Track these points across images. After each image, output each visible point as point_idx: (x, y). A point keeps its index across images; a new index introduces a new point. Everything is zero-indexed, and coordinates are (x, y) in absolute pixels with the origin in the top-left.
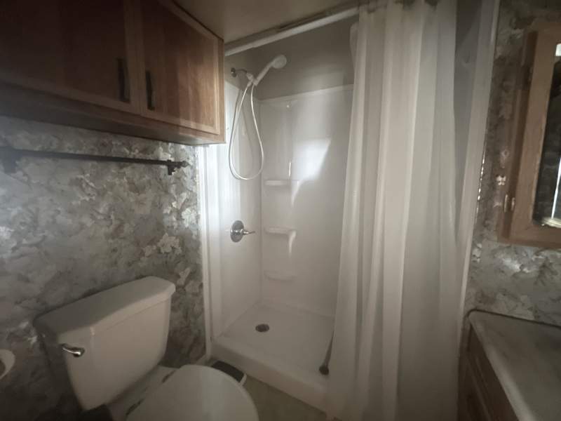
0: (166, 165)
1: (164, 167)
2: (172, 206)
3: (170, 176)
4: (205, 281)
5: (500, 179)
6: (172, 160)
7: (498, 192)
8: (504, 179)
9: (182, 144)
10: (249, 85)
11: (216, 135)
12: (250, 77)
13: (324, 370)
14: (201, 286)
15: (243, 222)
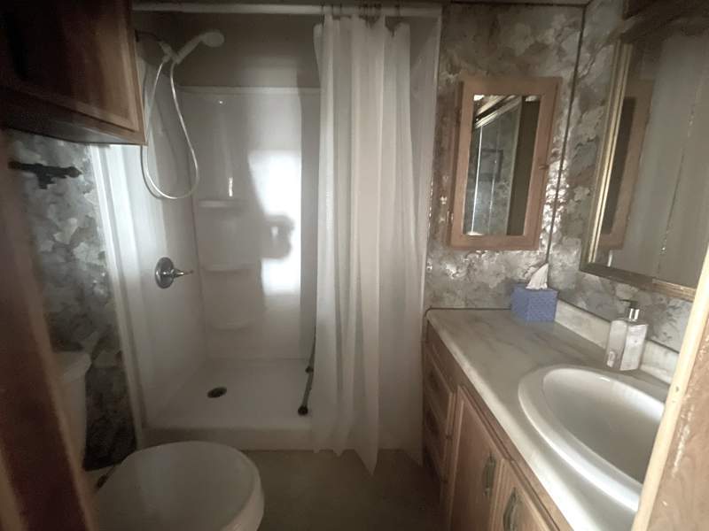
0: (35, 172)
1: (30, 175)
2: (54, 240)
3: (43, 191)
4: (125, 347)
5: (442, 199)
6: (44, 163)
7: (442, 210)
8: (446, 199)
9: (60, 139)
10: (166, 60)
11: (132, 131)
12: (167, 49)
13: (303, 411)
14: (119, 355)
15: (172, 260)
